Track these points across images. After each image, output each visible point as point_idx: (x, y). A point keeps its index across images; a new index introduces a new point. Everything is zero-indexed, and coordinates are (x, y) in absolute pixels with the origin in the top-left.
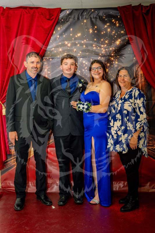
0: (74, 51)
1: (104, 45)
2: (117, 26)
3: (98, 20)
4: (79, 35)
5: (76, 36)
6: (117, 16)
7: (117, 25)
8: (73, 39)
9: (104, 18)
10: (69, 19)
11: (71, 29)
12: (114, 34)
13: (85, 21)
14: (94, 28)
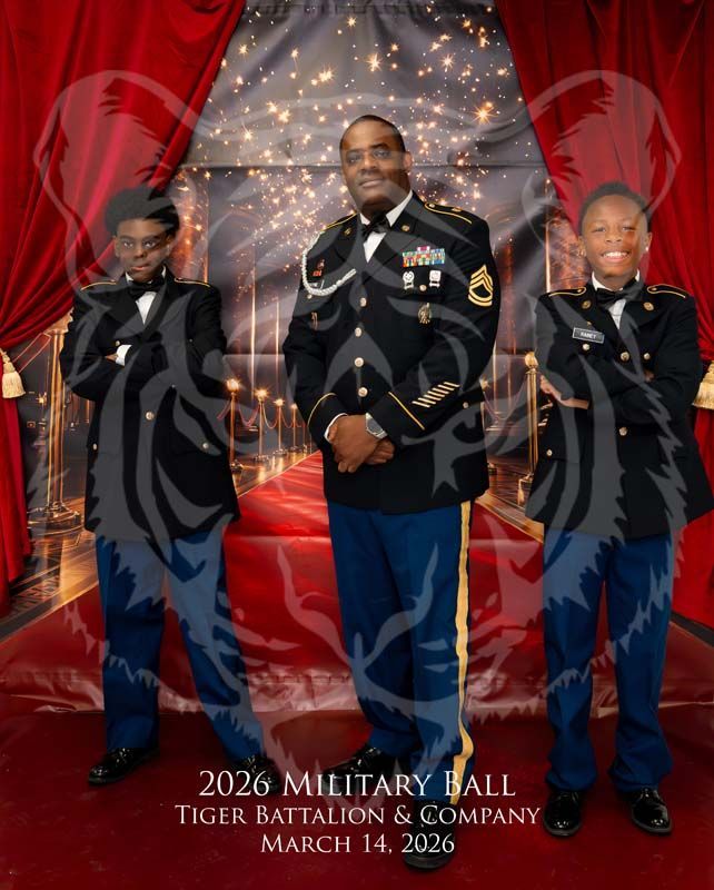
0: (305, 142)
1: (427, 121)
2: (483, 45)
3: (406, 19)
4: (326, 76)
5: (314, 82)
6: (483, 8)
7: (483, 41)
8: (301, 92)
9: (429, 10)
10: (285, 11)
11: (295, 54)
12: (470, 80)
13: (352, 22)
14: (390, 51)
